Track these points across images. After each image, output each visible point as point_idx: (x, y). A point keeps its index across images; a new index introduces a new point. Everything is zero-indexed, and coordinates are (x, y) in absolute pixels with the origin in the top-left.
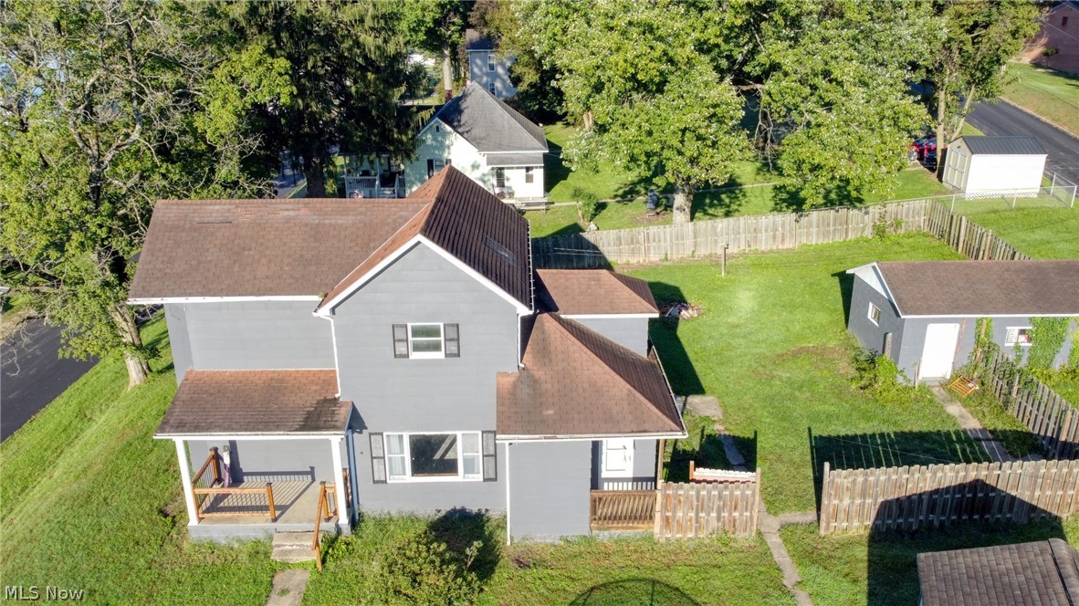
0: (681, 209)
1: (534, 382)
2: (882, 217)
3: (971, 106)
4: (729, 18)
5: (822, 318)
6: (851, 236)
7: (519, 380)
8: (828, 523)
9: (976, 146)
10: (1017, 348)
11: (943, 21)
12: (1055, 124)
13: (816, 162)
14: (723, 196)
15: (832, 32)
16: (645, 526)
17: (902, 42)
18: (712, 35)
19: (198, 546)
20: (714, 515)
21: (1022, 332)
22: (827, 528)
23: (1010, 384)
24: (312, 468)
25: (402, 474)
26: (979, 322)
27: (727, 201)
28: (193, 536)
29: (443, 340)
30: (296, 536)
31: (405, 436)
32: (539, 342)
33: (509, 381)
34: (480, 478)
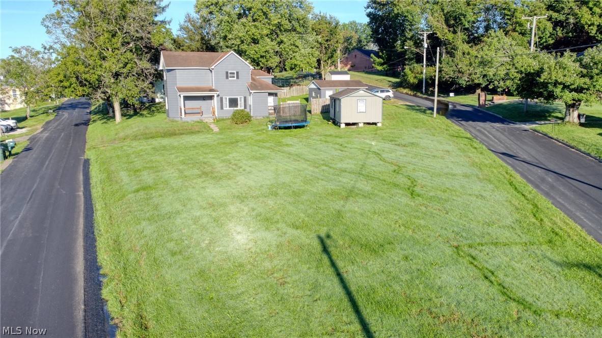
1: (254, 84)
9: (332, 73)
25: (227, 107)
26: (336, 89)
28: (183, 120)
29: (235, 75)
30: (208, 118)
31: (228, 98)
32: (253, 79)
33: (249, 84)
34: (243, 108)
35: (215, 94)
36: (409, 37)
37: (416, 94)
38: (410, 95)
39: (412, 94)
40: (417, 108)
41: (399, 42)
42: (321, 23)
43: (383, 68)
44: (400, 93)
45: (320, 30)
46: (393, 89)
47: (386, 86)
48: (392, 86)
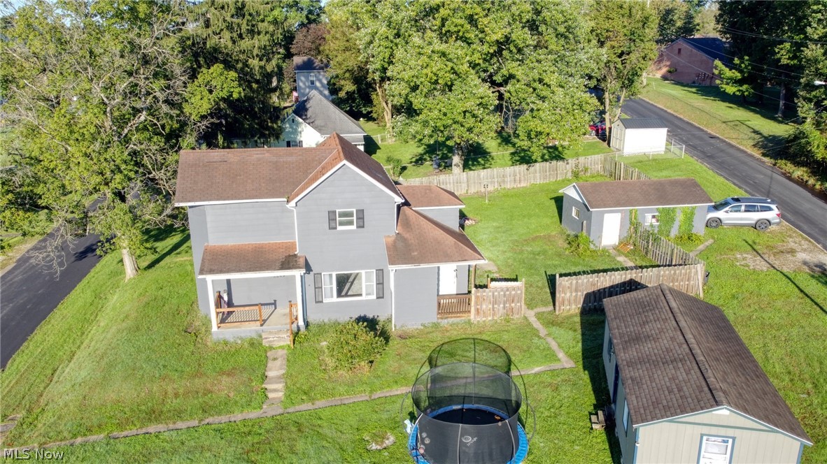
0: (457, 165)
1: (404, 240)
2: (577, 166)
3: (624, 101)
4: (486, 48)
5: (547, 221)
6: (560, 178)
7: (396, 239)
8: (560, 307)
9: (628, 124)
10: (652, 226)
11: (604, 50)
12: (676, 114)
13: (539, 130)
14: (480, 160)
15: (542, 57)
16: (466, 315)
17: (582, 63)
18: (476, 58)
19: (217, 343)
20: (502, 306)
21: (654, 217)
22: (560, 310)
23: (648, 242)
24: (275, 301)
25: (331, 296)
26: (631, 211)
27: (483, 162)
28: (215, 337)
29: (355, 219)
30: (275, 333)
31: (334, 274)
32: (404, 221)
33: (391, 240)
34: (374, 297)
41: (788, 45)
42: (611, 16)
43: (739, 91)
44: (784, 174)
45: (607, 31)
46: (764, 155)
47: (747, 145)
48: (764, 147)
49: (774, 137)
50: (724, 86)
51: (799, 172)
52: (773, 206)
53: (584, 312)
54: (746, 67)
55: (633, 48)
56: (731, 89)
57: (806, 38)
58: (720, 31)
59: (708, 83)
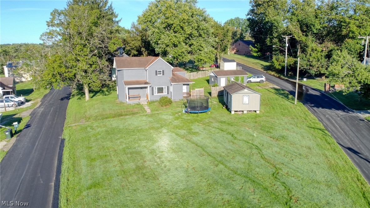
1: (174, 78)
4: (186, 36)
5: (205, 84)
8: (212, 96)
9: (225, 61)
10: (233, 81)
11: (217, 39)
16: (190, 97)
21: (234, 79)
25: (156, 93)
26: (228, 77)
29: (162, 73)
30: (143, 101)
31: (157, 87)
32: (173, 74)
33: (171, 78)
34: (166, 94)
35: (148, 86)
36: (275, 36)
37: (280, 76)
38: (276, 77)
39: (277, 76)
40: (282, 92)
41: (269, 39)
42: (218, 29)
43: (258, 55)
44: (269, 74)
45: (217, 34)
46: (264, 70)
47: (260, 68)
48: (263, 69)
49: (267, 66)
50: (253, 53)
51: (273, 73)
52: (264, 76)
53: (218, 96)
54: (259, 47)
55: (225, 39)
56: (255, 54)
57: (273, 37)
58: (250, 37)
59: (249, 54)
